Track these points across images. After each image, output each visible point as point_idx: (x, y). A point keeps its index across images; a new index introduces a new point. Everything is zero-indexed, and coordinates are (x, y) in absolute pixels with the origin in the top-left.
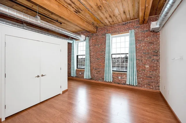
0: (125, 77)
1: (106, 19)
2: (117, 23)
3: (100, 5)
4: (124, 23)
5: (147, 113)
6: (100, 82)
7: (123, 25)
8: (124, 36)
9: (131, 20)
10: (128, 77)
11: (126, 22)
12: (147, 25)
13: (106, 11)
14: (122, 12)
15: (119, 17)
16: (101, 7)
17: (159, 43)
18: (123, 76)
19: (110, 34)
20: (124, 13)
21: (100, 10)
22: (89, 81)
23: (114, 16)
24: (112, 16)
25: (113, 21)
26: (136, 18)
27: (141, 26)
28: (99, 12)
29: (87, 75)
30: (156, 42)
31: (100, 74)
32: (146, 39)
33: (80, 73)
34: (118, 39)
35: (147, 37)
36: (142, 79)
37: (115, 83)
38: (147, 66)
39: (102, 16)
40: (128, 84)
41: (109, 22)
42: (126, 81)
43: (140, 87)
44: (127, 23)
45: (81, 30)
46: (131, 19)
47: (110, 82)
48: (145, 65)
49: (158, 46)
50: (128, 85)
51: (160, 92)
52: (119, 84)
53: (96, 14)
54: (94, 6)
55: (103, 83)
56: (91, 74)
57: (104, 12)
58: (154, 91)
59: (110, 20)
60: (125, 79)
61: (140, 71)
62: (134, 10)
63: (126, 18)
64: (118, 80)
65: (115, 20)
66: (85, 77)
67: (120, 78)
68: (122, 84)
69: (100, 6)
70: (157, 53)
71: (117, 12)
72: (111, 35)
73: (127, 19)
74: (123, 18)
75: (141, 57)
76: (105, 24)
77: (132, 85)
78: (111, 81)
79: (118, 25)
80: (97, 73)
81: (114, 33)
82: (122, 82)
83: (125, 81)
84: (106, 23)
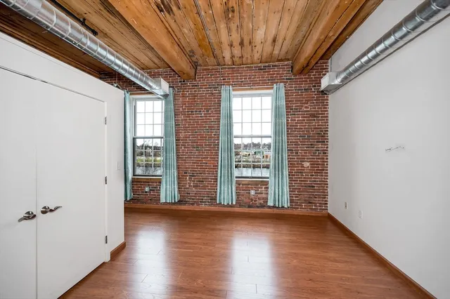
0: (263, 189)
1: (228, 48)
2: (249, 61)
3: (234, 5)
4: (262, 65)
5: (340, 265)
6: (203, 207)
7: (261, 69)
8: (259, 95)
9: (279, 61)
10: (271, 190)
11: (267, 64)
12: (308, 78)
13: (240, 27)
14: (270, 39)
15: (259, 48)
16: (233, 11)
17: (327, 117)
18: (260, 188)
19: (231, 88)
20: (274, 41)
21: (228, 19)
22: (174, 207)
23: (250, 43)
24: (246, 42)
25: (242, 57)
26: (288, 60)
27: (305, 78)
28: (222, 26)
29: (168, 192)
30: (322, 114)
31: (204, 187)
32: (306, 107)
33: (147, 189)
34: (247, 100)
35: (307, 103)
36: (296, 193)
37: (240, 206)
38: (307, 164)
39: (225, 37)
40: (272, 205)
41: (233, 57)
42: (266, 200)
43: (295, 208)
44: (268, 66)
45: (151, 65)
46: (280, 58)
47: (232, 206)
48: (303, 161)
49: (325, 123)
50: (270, 207)
51: (329, 214)
52: (250, 207)
53: (213, 27)
54: (219, 5)
55: (213, 208)
56: (179, 188)
57: (233, 27)
58: (319, 213)
59: (237, 51)
60: (264, 196)
61: (294, 175)
62: (293, 39)
63: (271, 54)
64: (249, 198)
65: (247, 55)
66: (163, 200)
67: (253, 192)
68: (258, 207)
69: (233, 7)
70: (322, 137)
71: (260, 35)
72: (234, 90)
73: (271, 57)
74: (265, 54)
75: (297, 144)
76: (221, 59)
77: (280, 206)
78: (234, 203)
79: (248, 67)
80: (196, 186)
81: (240, 85)
82: (258, 203)
83: (263, 199)
84: (224, 57)
